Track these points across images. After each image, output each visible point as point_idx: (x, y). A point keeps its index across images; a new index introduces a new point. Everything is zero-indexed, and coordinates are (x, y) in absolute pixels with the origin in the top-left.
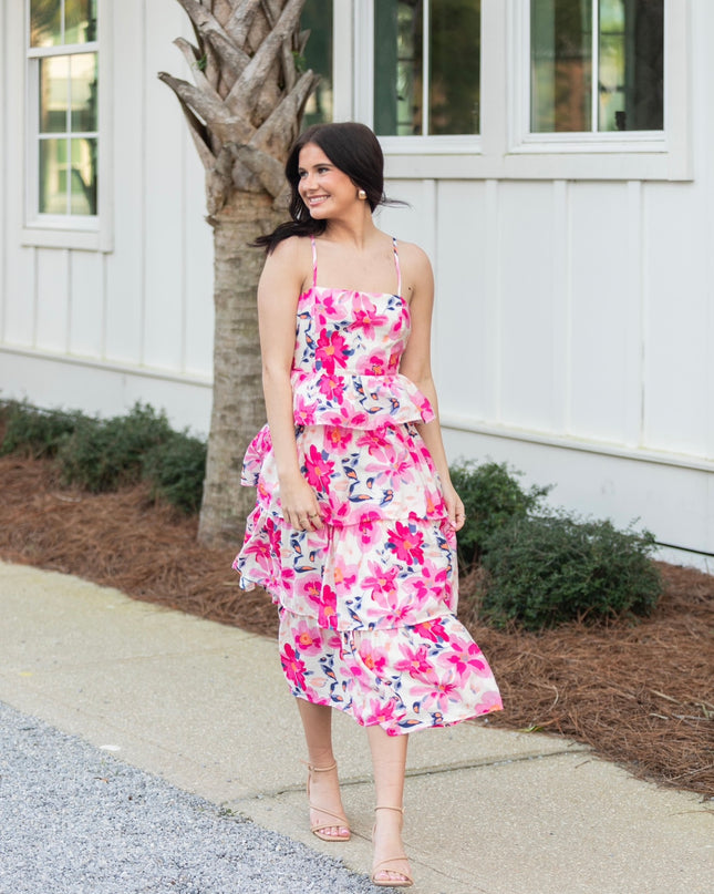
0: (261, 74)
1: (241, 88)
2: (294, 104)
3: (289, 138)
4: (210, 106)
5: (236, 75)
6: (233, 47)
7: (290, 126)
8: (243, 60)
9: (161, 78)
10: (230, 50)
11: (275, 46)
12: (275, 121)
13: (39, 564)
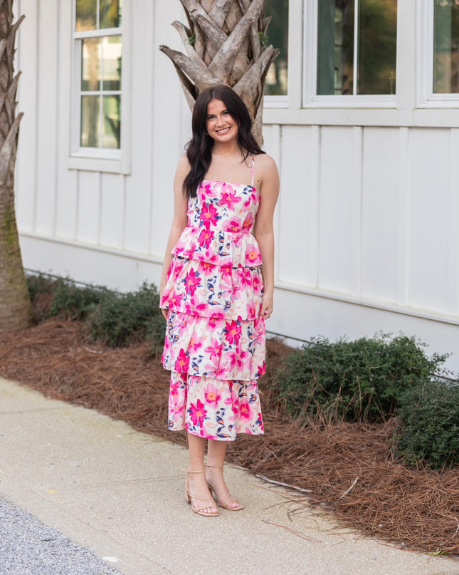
0: (235, 47)
1: (220, 57)
2: (259, 70)
3: (256, 95)
4: (197, 70)
5: (217, 48)
6: (214, 27)
7: (256, 86)
8: (221, 37)
9: (162, 50)
10: (212, 30)
11: (246, 27)
12: (246, 82)
13: (71, 400)
